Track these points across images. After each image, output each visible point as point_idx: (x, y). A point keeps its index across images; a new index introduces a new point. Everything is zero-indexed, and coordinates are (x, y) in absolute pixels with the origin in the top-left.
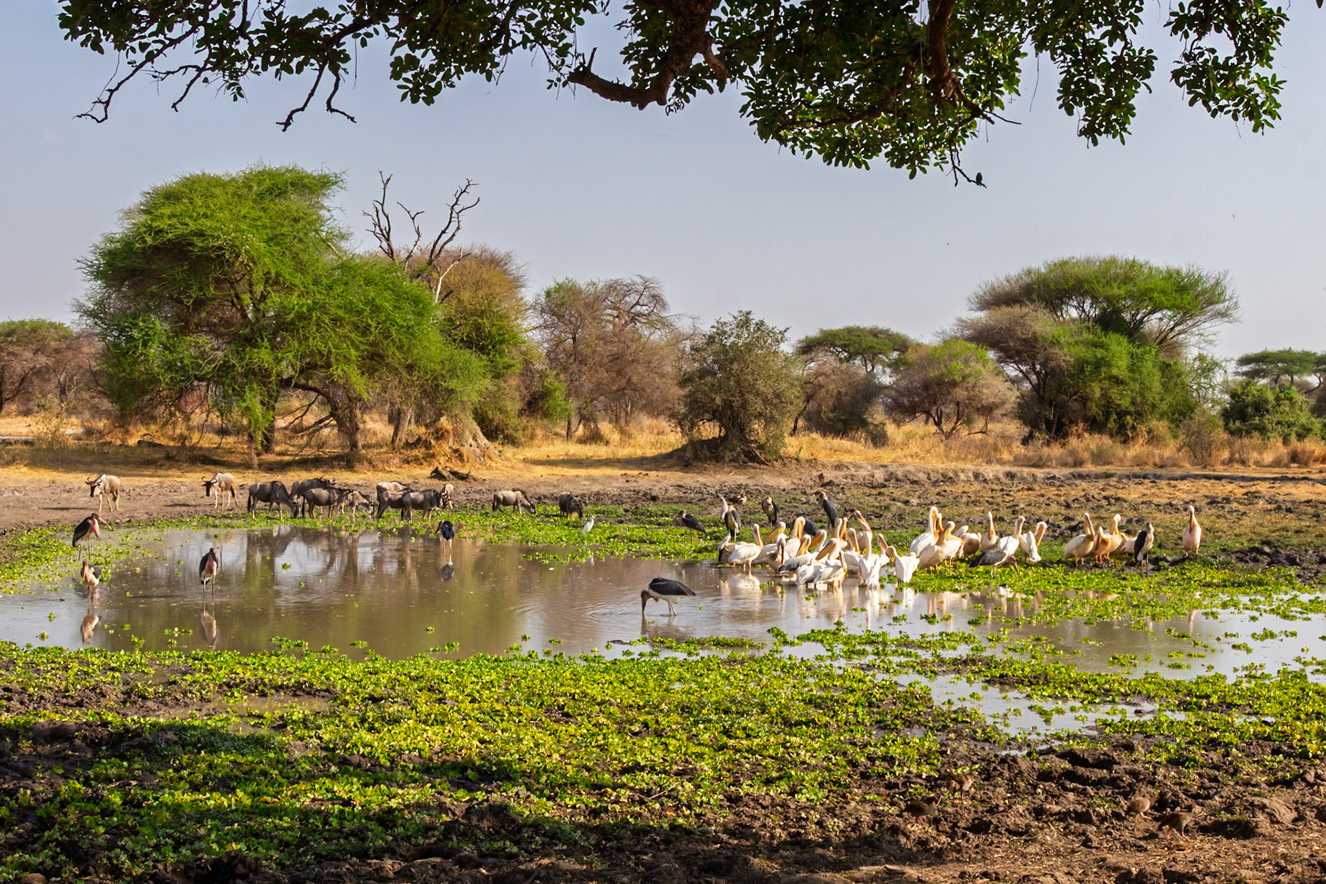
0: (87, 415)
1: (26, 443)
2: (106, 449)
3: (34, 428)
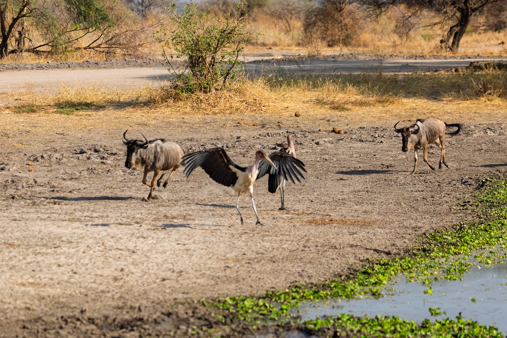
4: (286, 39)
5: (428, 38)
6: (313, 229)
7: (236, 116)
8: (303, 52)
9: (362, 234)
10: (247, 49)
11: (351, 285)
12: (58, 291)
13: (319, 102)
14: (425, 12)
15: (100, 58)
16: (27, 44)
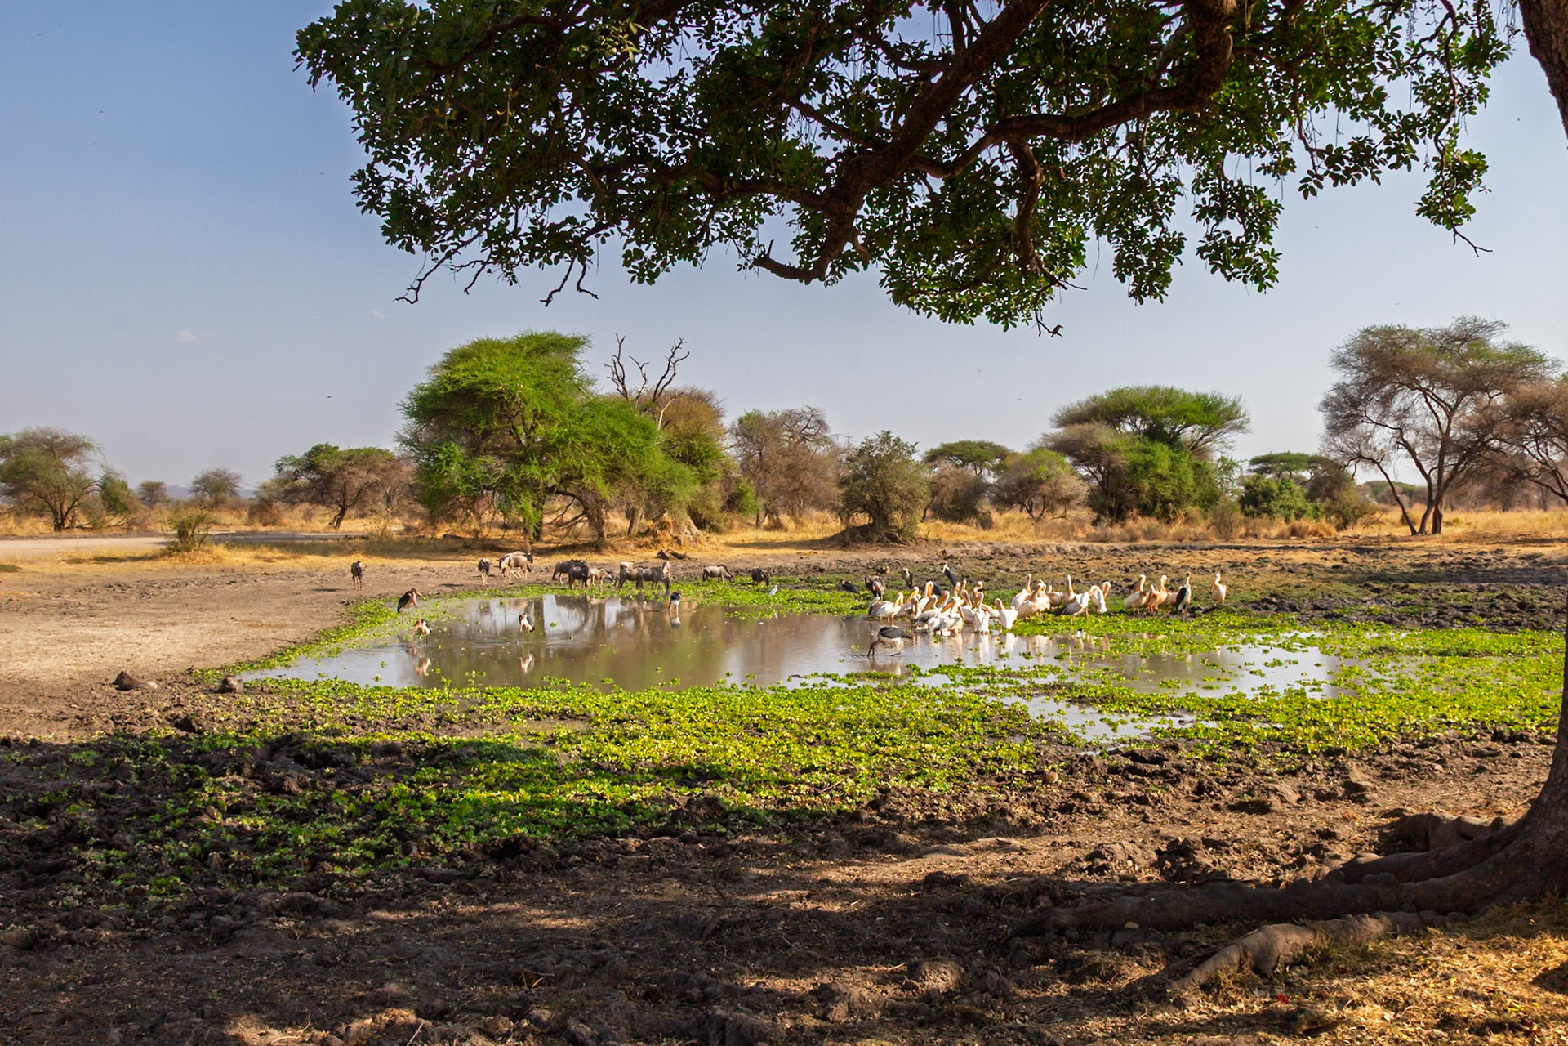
0: (406, 517)
1: (363, 537)
2: (420, 541)
3: (369, 527)
4: (238, 522)
5: (322, 522)
6: (251, 630)
7: (206, 565)
8: (248, 529)
9: (280, 632)
10: (214, 527)
11: (273, 661)
12: (91, 668)
13: (257, 557)
14: (320, 507)
15: (123, 532)
16: (77, 523)
